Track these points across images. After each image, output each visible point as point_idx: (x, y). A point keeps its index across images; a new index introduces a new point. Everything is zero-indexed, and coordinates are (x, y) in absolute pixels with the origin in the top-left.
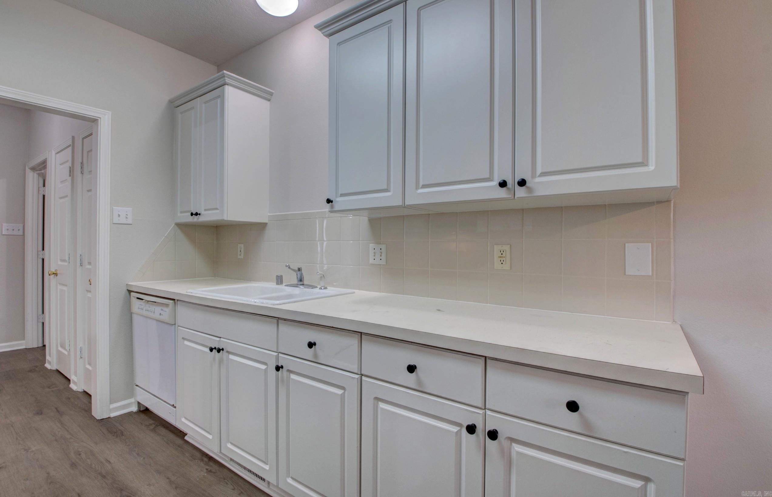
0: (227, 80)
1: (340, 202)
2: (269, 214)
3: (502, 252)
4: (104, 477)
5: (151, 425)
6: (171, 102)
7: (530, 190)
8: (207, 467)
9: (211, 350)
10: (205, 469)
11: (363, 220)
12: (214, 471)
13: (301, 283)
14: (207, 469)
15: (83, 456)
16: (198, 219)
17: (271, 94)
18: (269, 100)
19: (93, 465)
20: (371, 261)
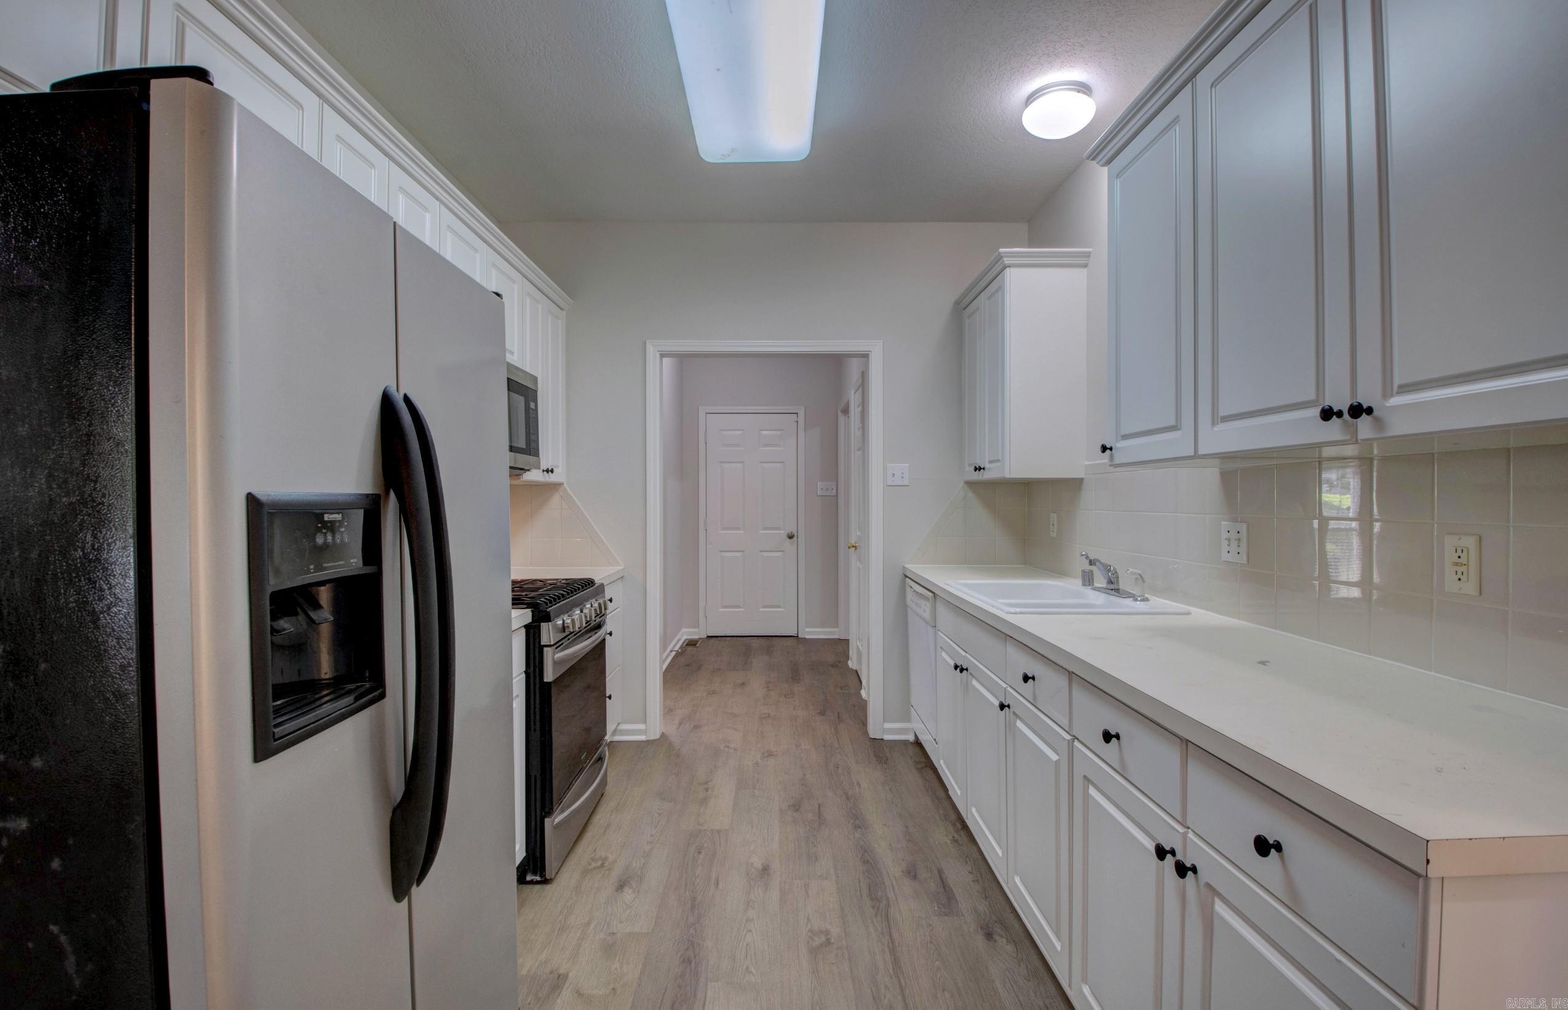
0: (1007, 261)
1: (1126, 450)
2: (1086, 463)
3: (1460, 551)
4: (848, 798)
5: (921, 762)
6: (957, 303)
7: (1379, 424)
8: (955, 835)
9: (956, 667)
10: (951, 836)
11: (1211, 475)
12: (961, 842)
13: (1112, 586)
14: (954, 837)
15: (840, 771)
16: (983, 475)
17: (1088, 255)
18: (1086, 266)
19: (844, 784)
20: (1225, 556)
